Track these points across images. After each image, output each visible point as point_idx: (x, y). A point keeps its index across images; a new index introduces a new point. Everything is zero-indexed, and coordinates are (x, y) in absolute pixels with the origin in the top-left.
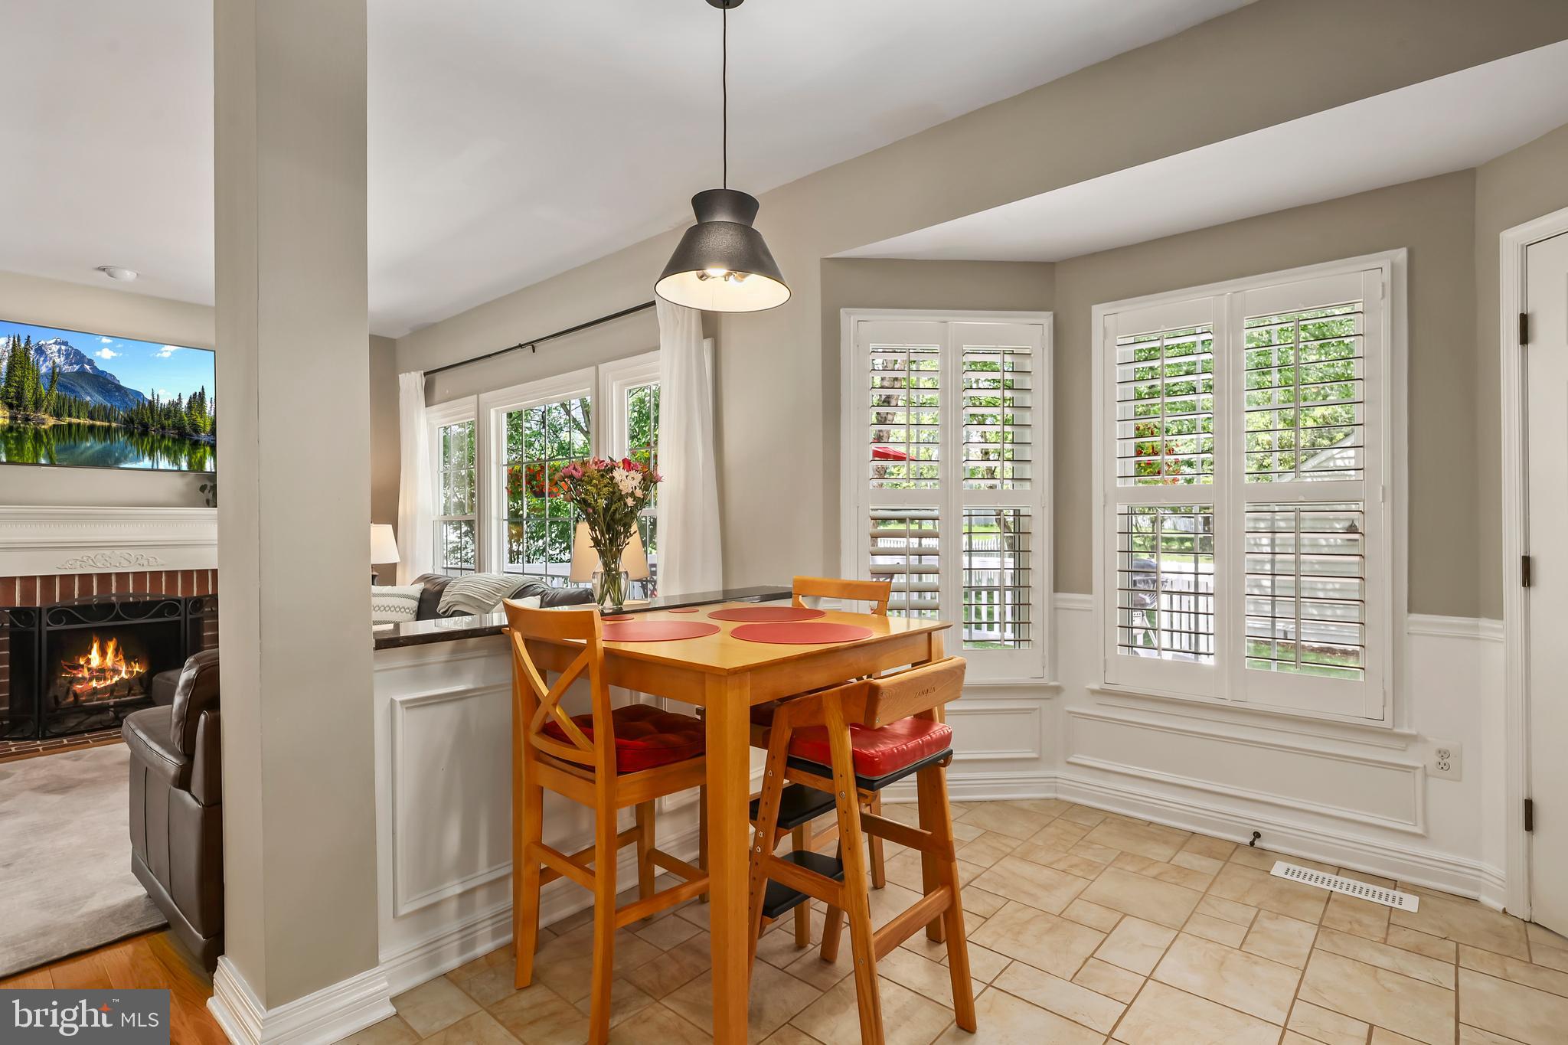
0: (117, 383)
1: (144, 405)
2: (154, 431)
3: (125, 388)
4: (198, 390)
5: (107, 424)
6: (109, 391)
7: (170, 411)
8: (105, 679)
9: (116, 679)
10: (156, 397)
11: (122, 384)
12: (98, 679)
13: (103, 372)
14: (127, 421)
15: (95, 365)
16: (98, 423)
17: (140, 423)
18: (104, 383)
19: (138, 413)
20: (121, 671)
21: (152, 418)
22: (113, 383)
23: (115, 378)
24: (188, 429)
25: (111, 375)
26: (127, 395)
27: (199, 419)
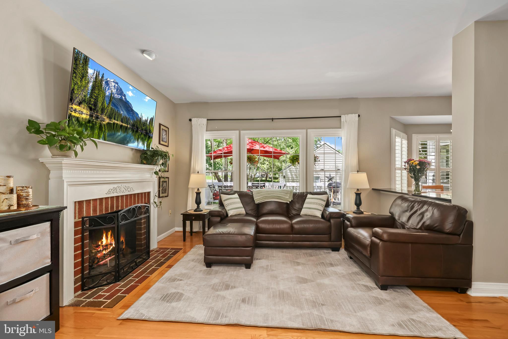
0: (132, 107)
1: (138, 119)
2: (140, 130)
3: (134, 111)
4: (152, 117)
5: (127, 125)
6: (129, 111)
7: (144, 123)
8: (108, 249)
9: (111, 248)
10: (142, 117)
11: (134, 109)
12: (105, 249)
13: (128, 101)
14: (133, 125)
15: (126, 97)
16: (124, 124)
17: (136, 127)
18: (128, 107)
19: (136, 122)
20: (113, 244)
21: (140, 125)
22: (131, 108)
23: (131, 105)
24: (148, 131)
25: (131, 104)
26: (134, 114)
27: (151, 128)
